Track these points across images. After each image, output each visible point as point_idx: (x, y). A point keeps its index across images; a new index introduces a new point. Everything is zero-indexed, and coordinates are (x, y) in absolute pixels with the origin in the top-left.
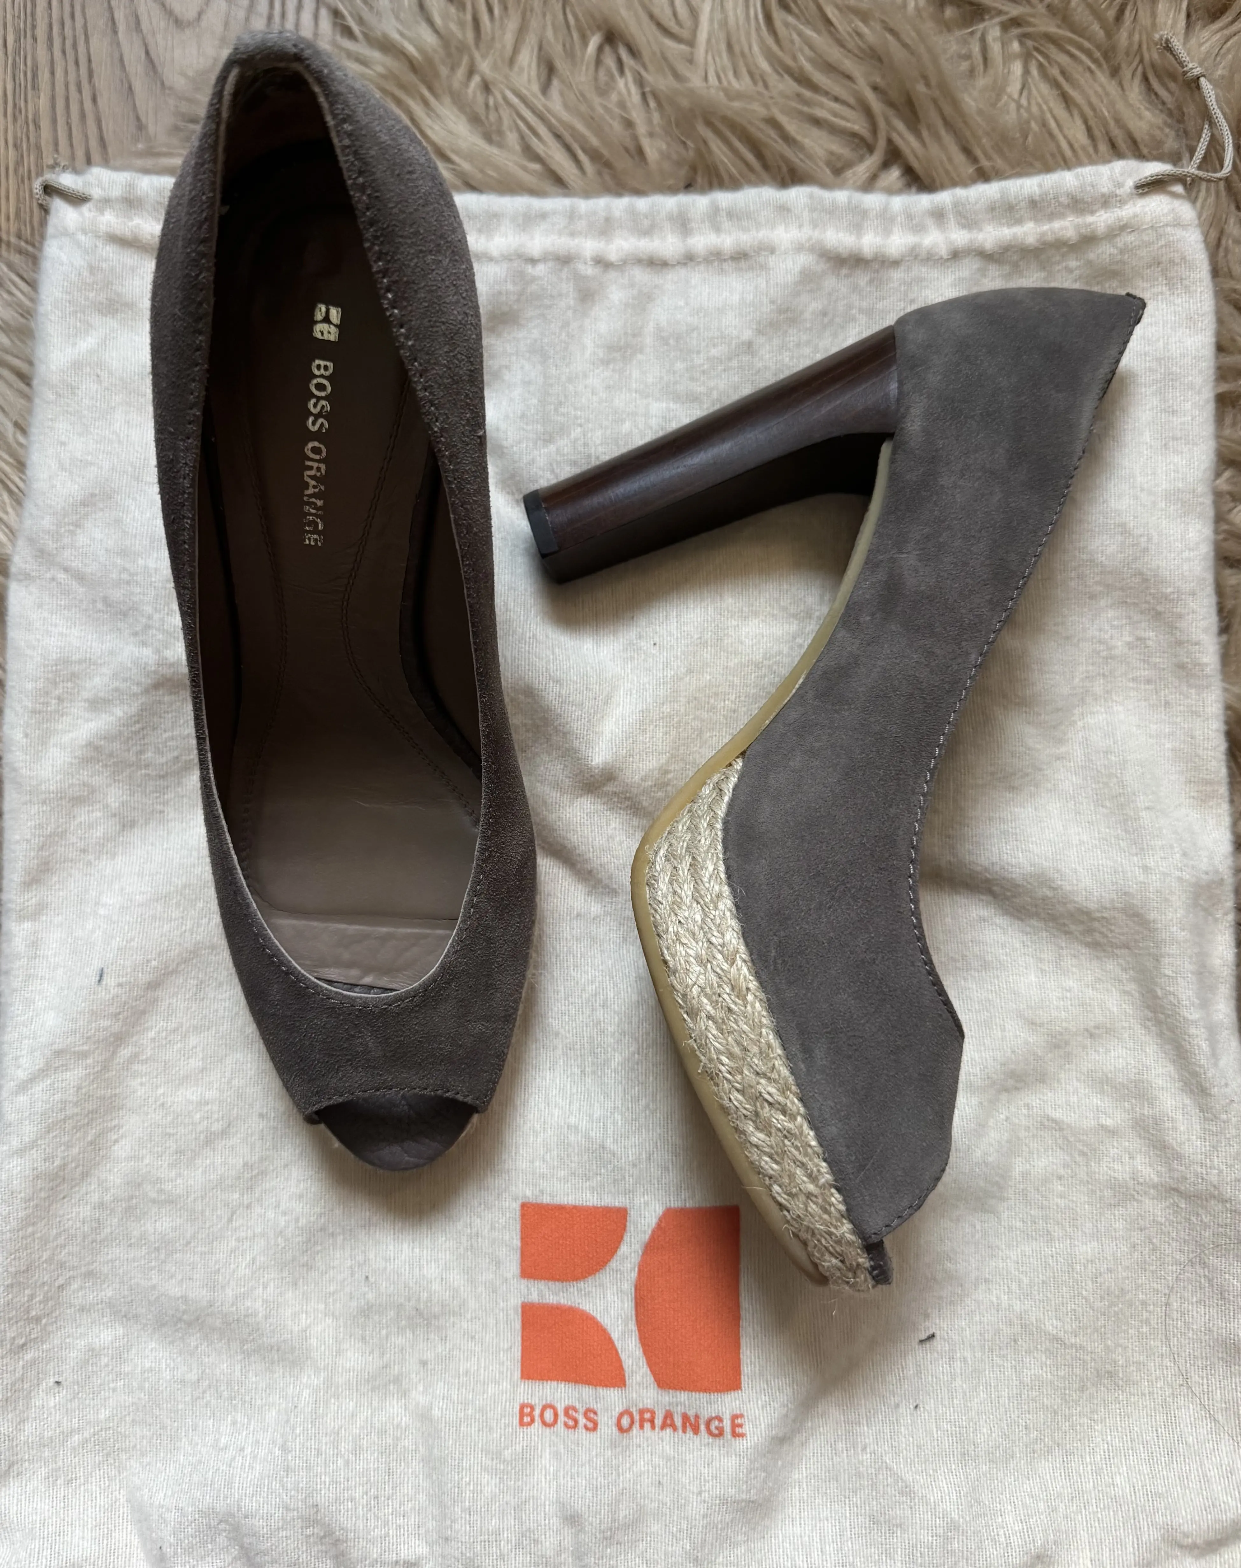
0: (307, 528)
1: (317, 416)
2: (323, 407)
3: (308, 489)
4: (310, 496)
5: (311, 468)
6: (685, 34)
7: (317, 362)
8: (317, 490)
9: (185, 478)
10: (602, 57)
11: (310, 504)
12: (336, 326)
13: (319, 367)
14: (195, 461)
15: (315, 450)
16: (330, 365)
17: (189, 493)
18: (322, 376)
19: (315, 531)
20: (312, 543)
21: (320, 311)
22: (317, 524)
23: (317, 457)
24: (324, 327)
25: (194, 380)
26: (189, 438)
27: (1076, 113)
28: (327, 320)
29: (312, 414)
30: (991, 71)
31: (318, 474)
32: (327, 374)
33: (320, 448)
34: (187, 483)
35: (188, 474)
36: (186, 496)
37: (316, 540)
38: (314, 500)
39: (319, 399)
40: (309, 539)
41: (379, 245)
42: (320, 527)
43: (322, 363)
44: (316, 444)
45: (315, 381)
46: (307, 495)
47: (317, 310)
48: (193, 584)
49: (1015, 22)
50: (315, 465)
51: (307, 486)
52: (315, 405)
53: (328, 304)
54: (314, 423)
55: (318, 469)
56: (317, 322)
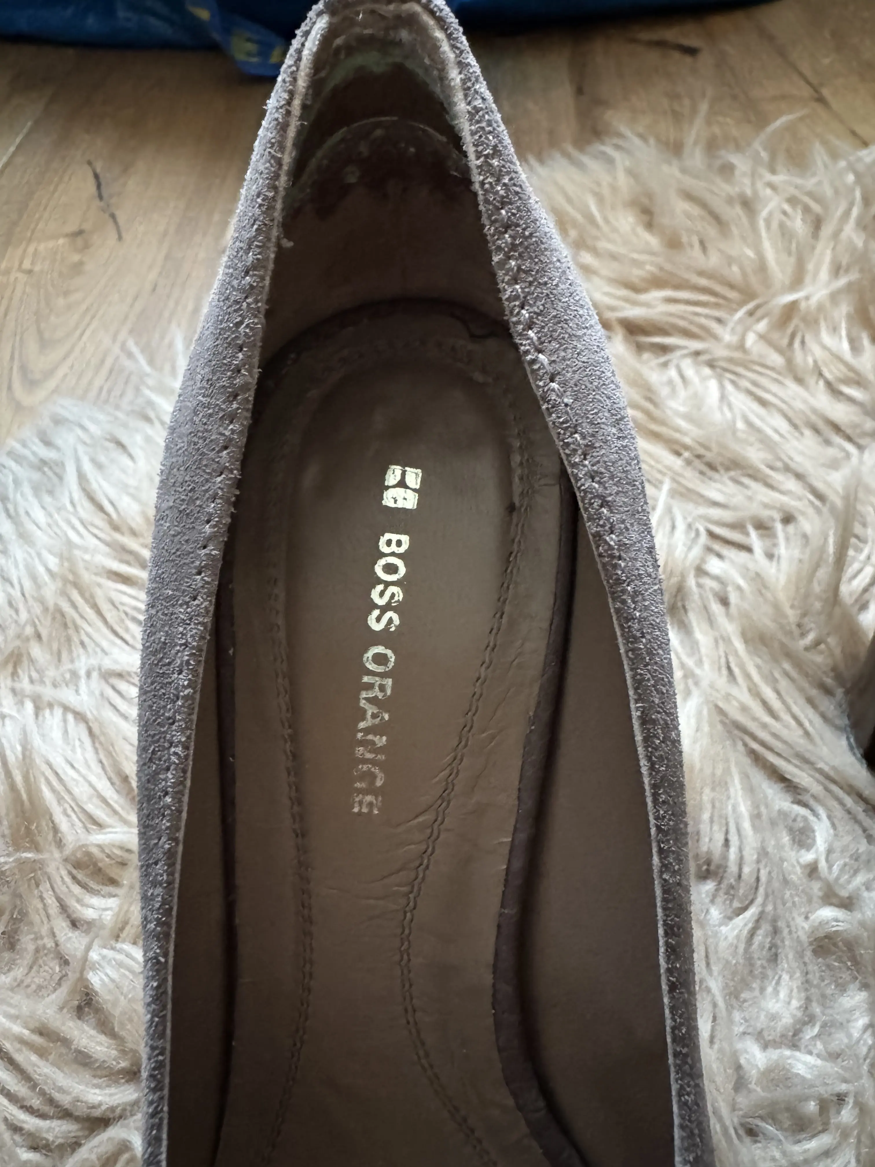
0: (358, 785)
1: (384, 609)
2: (393, 596)
3: (363, 718)
4: (367, 731)
5: (370, 687)
7: (388, 536)
8: (377, 721)
9: (180, 672)
11: (363, 743)
12: (414, 490)
13: (389, 543)
14: (202, 638)
15: (380, 659)
16: (405, 539)
17: (186, 698)
18: (393, 554)
19: (371, 790)
20: (365, 810)
21: (394, 474)
22: (374, 777)
23: (380, 669)
24: (399, 492)
25: (214, 498)
26: (195, 599)
28: (402, 484)
29: (376, 606)
31: (380, 695)
32: (402, 550)
33: (385, 655)
34: (183, 679)
35: (188, 663)
36: (180, 703)
37: (370, 805)
38: (370, 737)
39: (387, 584)
40: (361, 803)
41: (517, 259)
42: (379, 783)
43: (394, 537)
44: (380, 649)
45: (382, 562)
46: (361, 731)
47: (390, 472)
48: (171, 874)
50: (377, 680)
51: (362, 715)
52: (382, 594)
53: (404, 464)
54: (378, 619)
55: (382, 688)
56: (388, 487)
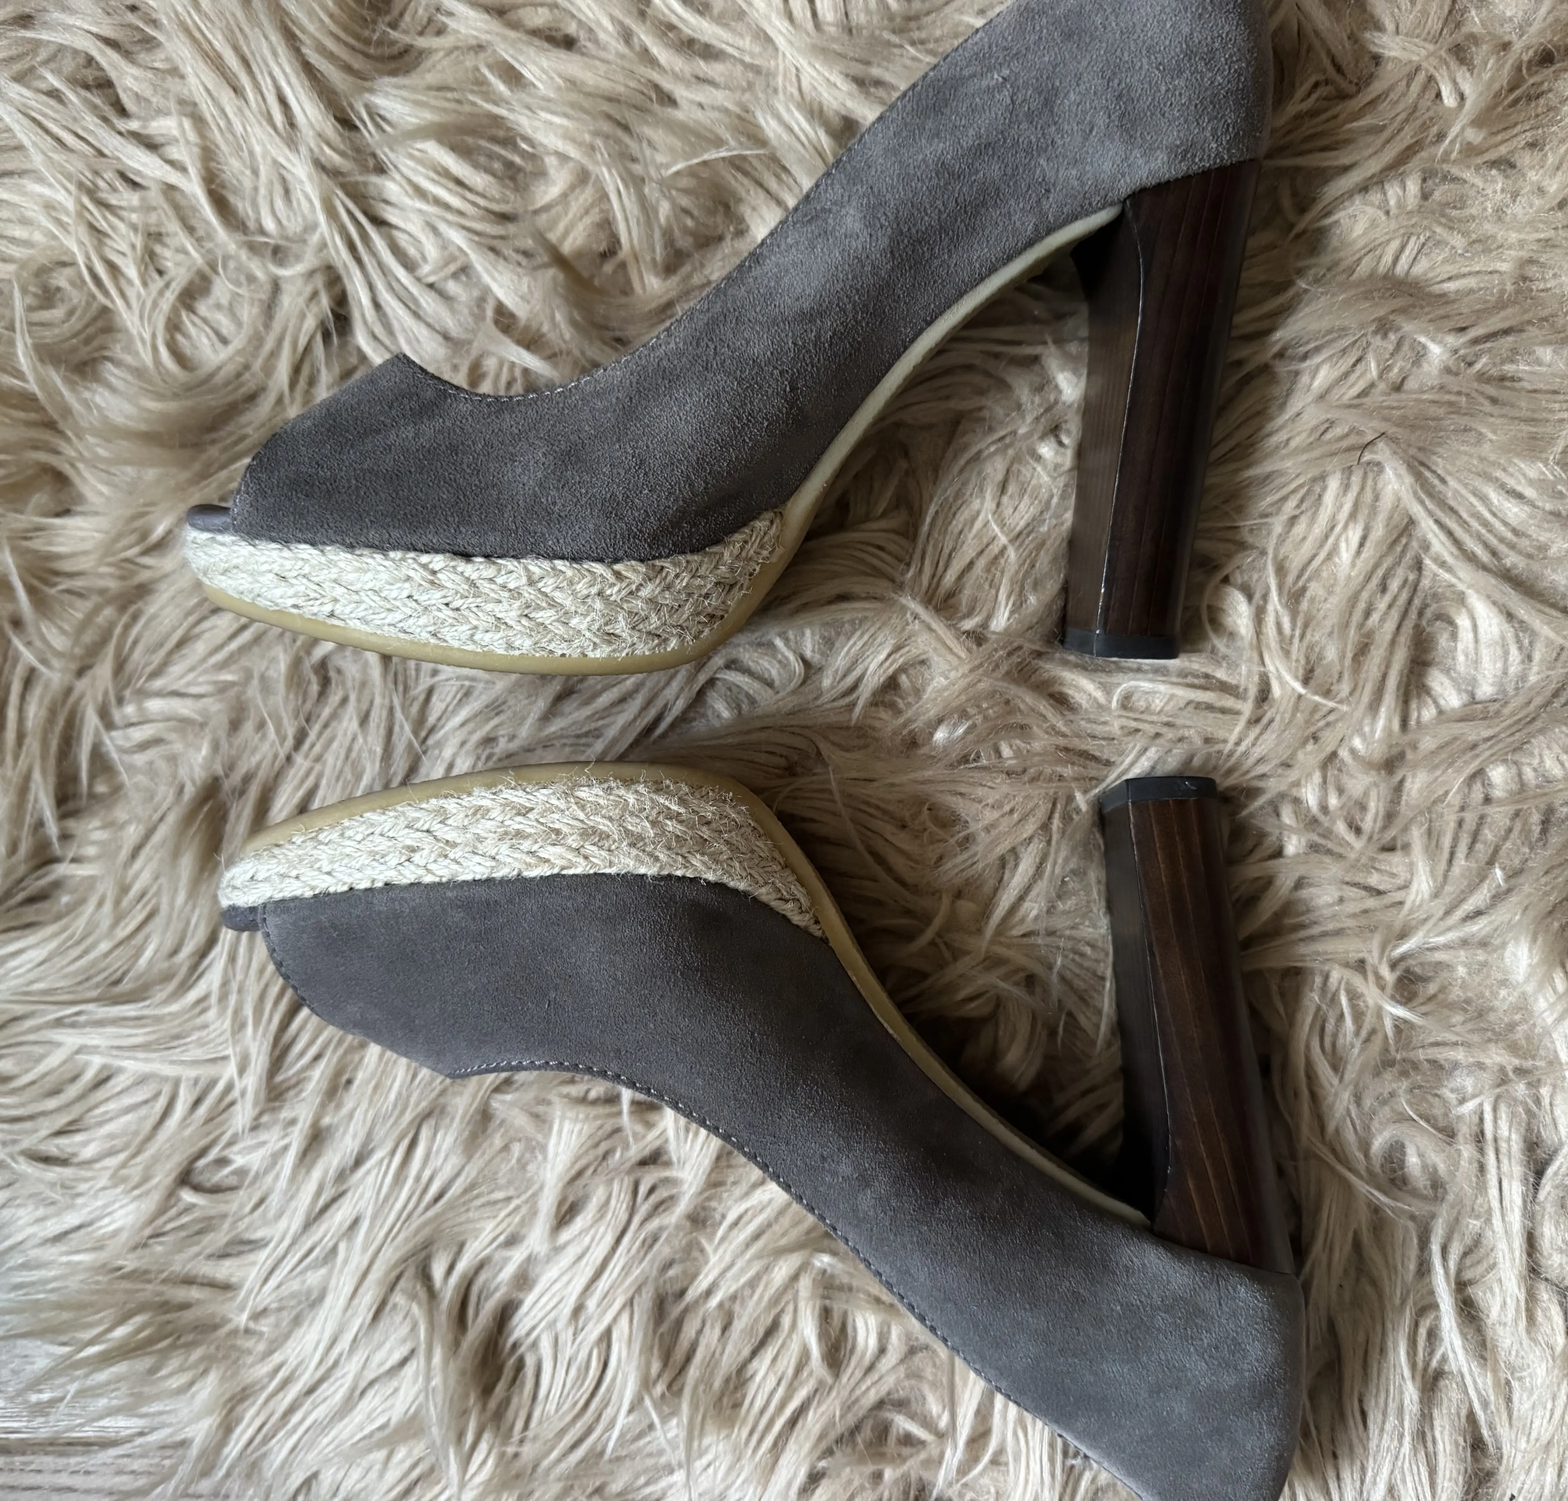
6: (167, 1090)
10: (208, 1185)
27: (197, 630)
30: (165, 736)
49: (104, 714)
